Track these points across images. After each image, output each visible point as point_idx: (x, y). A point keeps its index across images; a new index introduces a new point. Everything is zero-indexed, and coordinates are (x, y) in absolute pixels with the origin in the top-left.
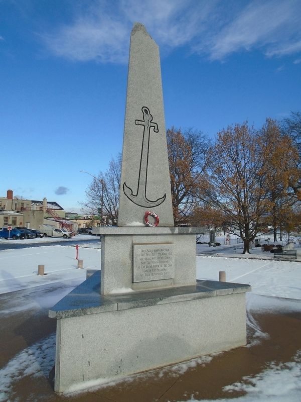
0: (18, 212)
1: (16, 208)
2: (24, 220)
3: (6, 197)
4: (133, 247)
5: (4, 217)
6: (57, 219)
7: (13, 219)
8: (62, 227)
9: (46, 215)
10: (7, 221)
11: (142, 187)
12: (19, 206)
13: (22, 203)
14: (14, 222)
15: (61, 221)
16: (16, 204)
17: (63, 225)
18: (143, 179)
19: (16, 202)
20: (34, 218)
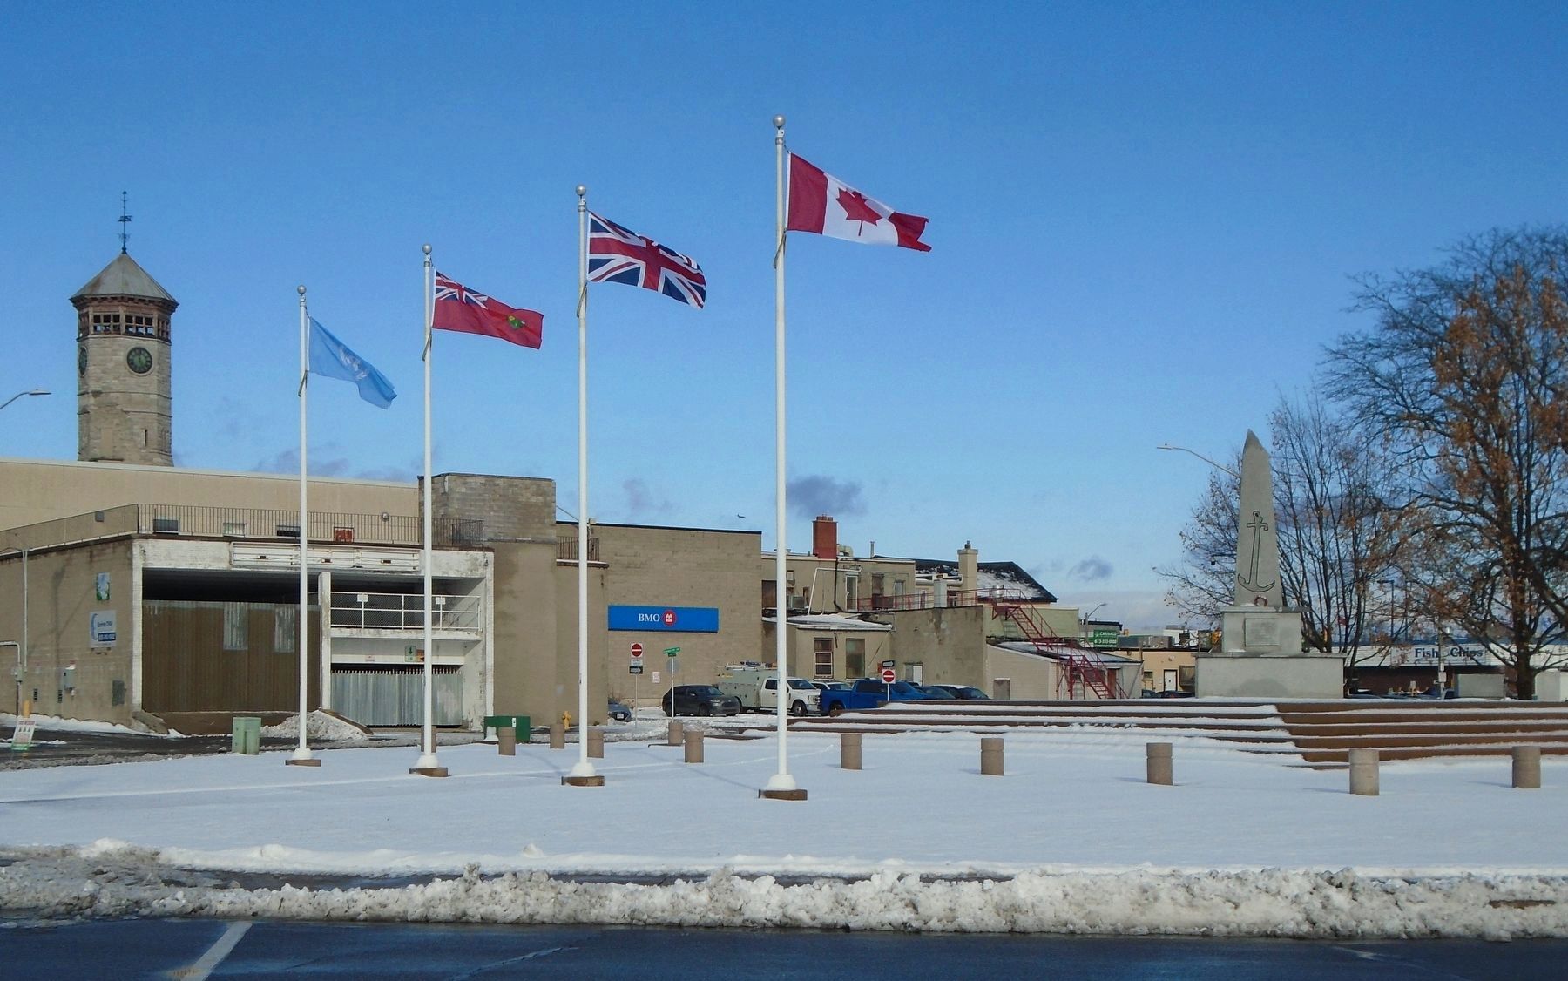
0: (865, 617)
1: (850, 600)
2: (893, 652)
3: (811, 549)
4: (1245, 623)
5: (817, 641)
6: (1046, 644)
7: (852, 648)
8: (1072, 680)
9: (993, 626)
10: (828, 658)
11: (1253, 576)
12: (864, 591)
13: (874, 577)
14: (855, 663)
15: (1067, 652)
16: (850, 580)
17: (1074, 672)
18: (1254, 570)
19: (852, 572)
20: (940, 642)
